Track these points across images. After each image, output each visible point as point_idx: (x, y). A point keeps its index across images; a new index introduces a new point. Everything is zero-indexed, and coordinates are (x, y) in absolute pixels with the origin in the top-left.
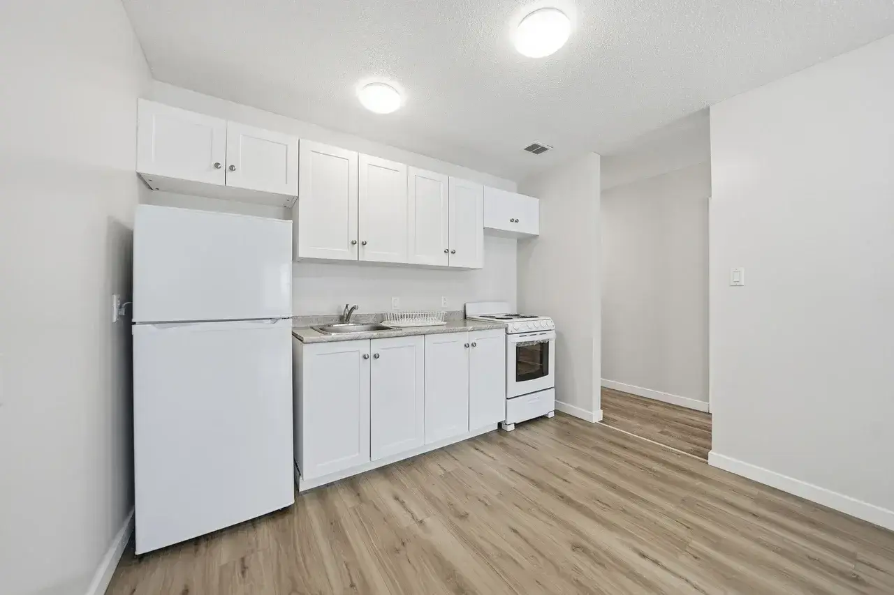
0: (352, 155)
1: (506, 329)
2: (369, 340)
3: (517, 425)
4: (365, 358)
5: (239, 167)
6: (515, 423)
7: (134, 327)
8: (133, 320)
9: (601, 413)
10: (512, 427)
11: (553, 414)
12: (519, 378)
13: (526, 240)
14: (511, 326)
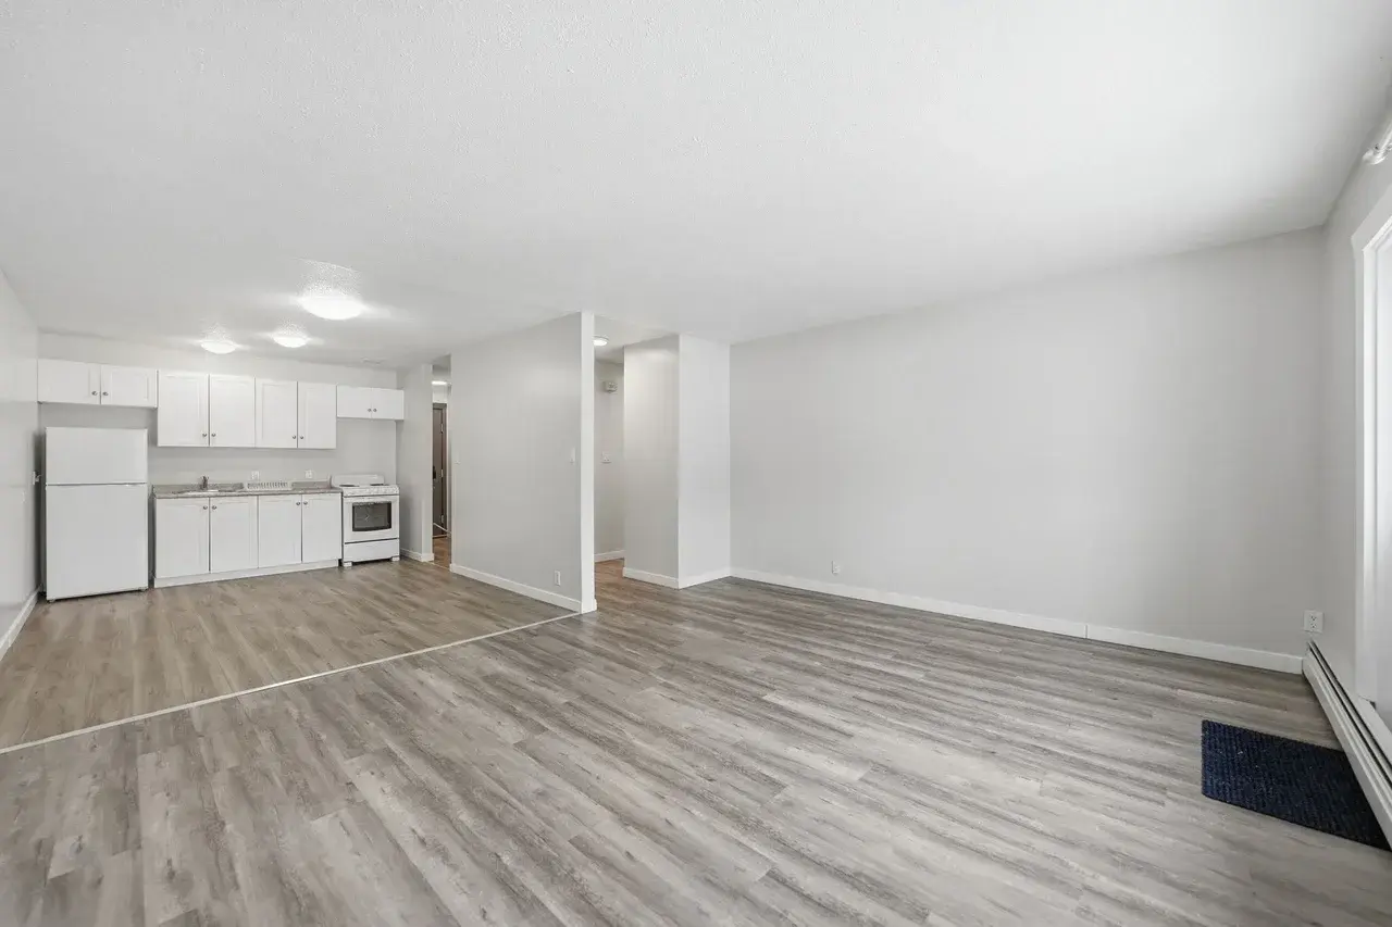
1: (342, 493)
2: (208, 498)
3: (354, 564)
4: (204, 509)
5: (109, 393)
6: (353, 561)
7: (46, 486)
8: (47, 483)
9: (433, 555)
10: (350, 564)
11: (398, 559)
12: (355, 529)
13: (399, 422)
14: (347, 491)
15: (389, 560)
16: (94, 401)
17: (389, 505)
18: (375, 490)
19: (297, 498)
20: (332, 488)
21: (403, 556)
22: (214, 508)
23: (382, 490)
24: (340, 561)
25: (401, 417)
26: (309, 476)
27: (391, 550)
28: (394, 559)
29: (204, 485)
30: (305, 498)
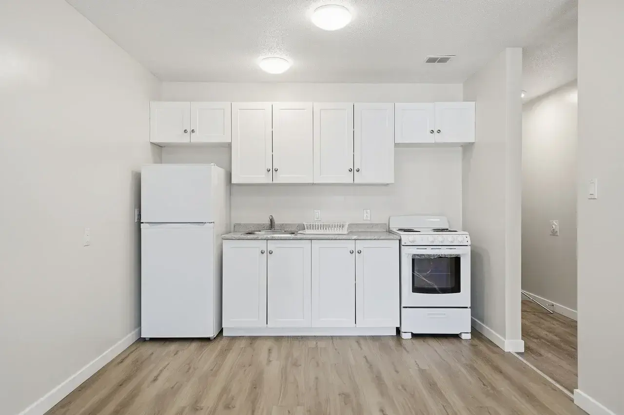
0: (267, 105)
1: (400, 241)
2: (266, 241)
3: (414, 336)
4: (262, 253)
5: (197, 131)
6: (412, 333)
7: (142, 224)
8: (141, 221)
9: (522, 343)
10: (409, 336)
11: (469, 336)
12: (416, 289)
13: (467, 147)
14: (406, 238)
15: (457, 336)
16: (185, 139)
17: (457, 260)
18: (440, 238)
19: (350, 245)
20: (390, 232)
21: (476, 332)
22: (271, 253)
23: (447, 238)
24: (398, 330)
25: (471, 139)
26: (366, 217)
27: (461, 323)
28: (464, 336)
29: (272, 226)
30: (360, 245)
